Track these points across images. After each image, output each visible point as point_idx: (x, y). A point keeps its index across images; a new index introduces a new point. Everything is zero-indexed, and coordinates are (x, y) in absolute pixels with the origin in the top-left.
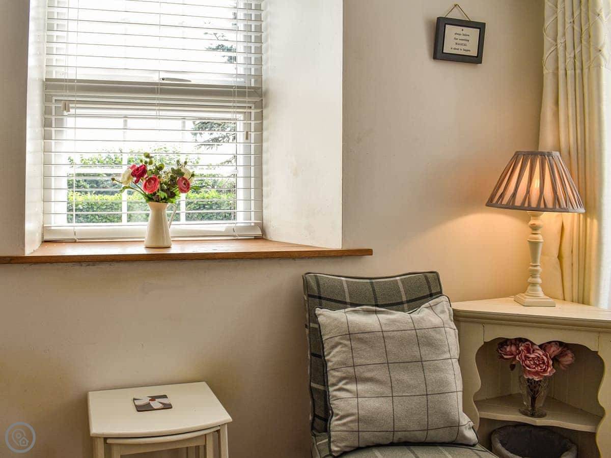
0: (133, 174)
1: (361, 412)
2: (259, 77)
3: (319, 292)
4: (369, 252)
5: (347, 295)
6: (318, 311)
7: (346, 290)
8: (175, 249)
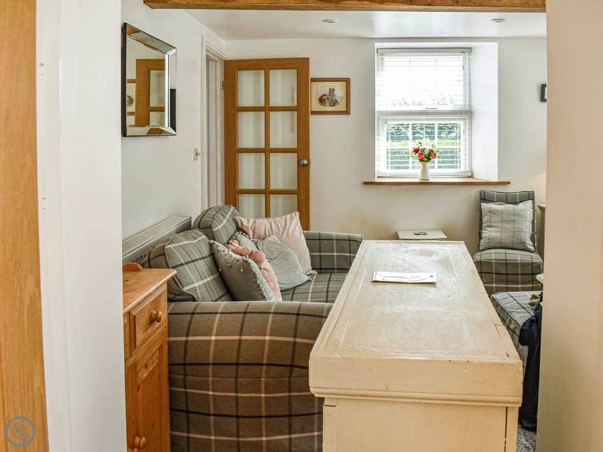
0: (414, 151)
1: (490, 237)
2: (470, 106)
3: (484, 197)
4: (509, 183)
5: (495, 199)
6: (482, 204)
7: (495, 197)
8: (431, 180)
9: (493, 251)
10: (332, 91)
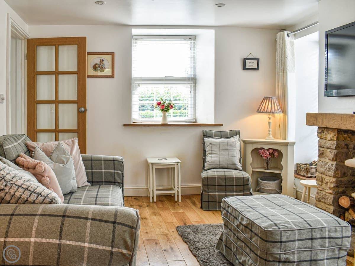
0: (158, 104)
1: (212, 161)
3: (206, 134)
4: (222, 125)
5: (214, 135)
6: (205, 139)
9: (215, 170)
10: (102, 61)
